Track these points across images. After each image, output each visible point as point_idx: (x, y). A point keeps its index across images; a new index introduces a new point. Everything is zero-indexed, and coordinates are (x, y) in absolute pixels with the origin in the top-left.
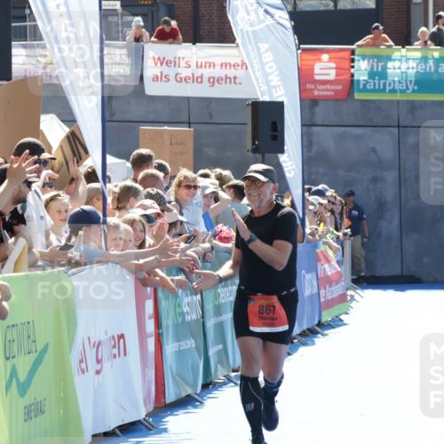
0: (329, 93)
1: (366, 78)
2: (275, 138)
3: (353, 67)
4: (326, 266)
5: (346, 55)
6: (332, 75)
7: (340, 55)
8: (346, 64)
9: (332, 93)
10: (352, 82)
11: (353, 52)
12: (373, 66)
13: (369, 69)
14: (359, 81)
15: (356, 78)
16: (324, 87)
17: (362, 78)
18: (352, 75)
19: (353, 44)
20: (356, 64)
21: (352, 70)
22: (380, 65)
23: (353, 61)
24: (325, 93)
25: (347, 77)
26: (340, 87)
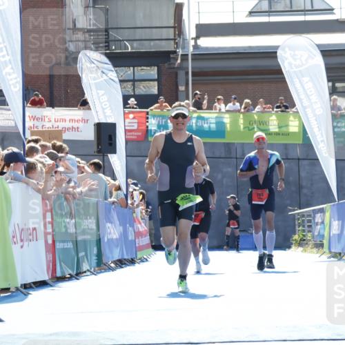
0: (134, 137)
1: (155, 128)
2: (111, 144)
3: (148, 122)
4: (139, 226)
5: (144, 115)
6: (135, 127)
7: (140, 115)
8: (144, 120)
9: (136, 137)
10: (147, 132)
11: (147, 113)
12: (159, 122)
13: (157, 123)
14: (151, 130)
15: (149, 128)
16: (131, 133)
17: (153, 128)
18: (147, 127)
19: (147, 108)
20: (149, 120)
21: (147, 124)
22: (163, 120)
23: (148, 118)
24: (131, 137)
25: (144, 128)
26: (140, 134)
